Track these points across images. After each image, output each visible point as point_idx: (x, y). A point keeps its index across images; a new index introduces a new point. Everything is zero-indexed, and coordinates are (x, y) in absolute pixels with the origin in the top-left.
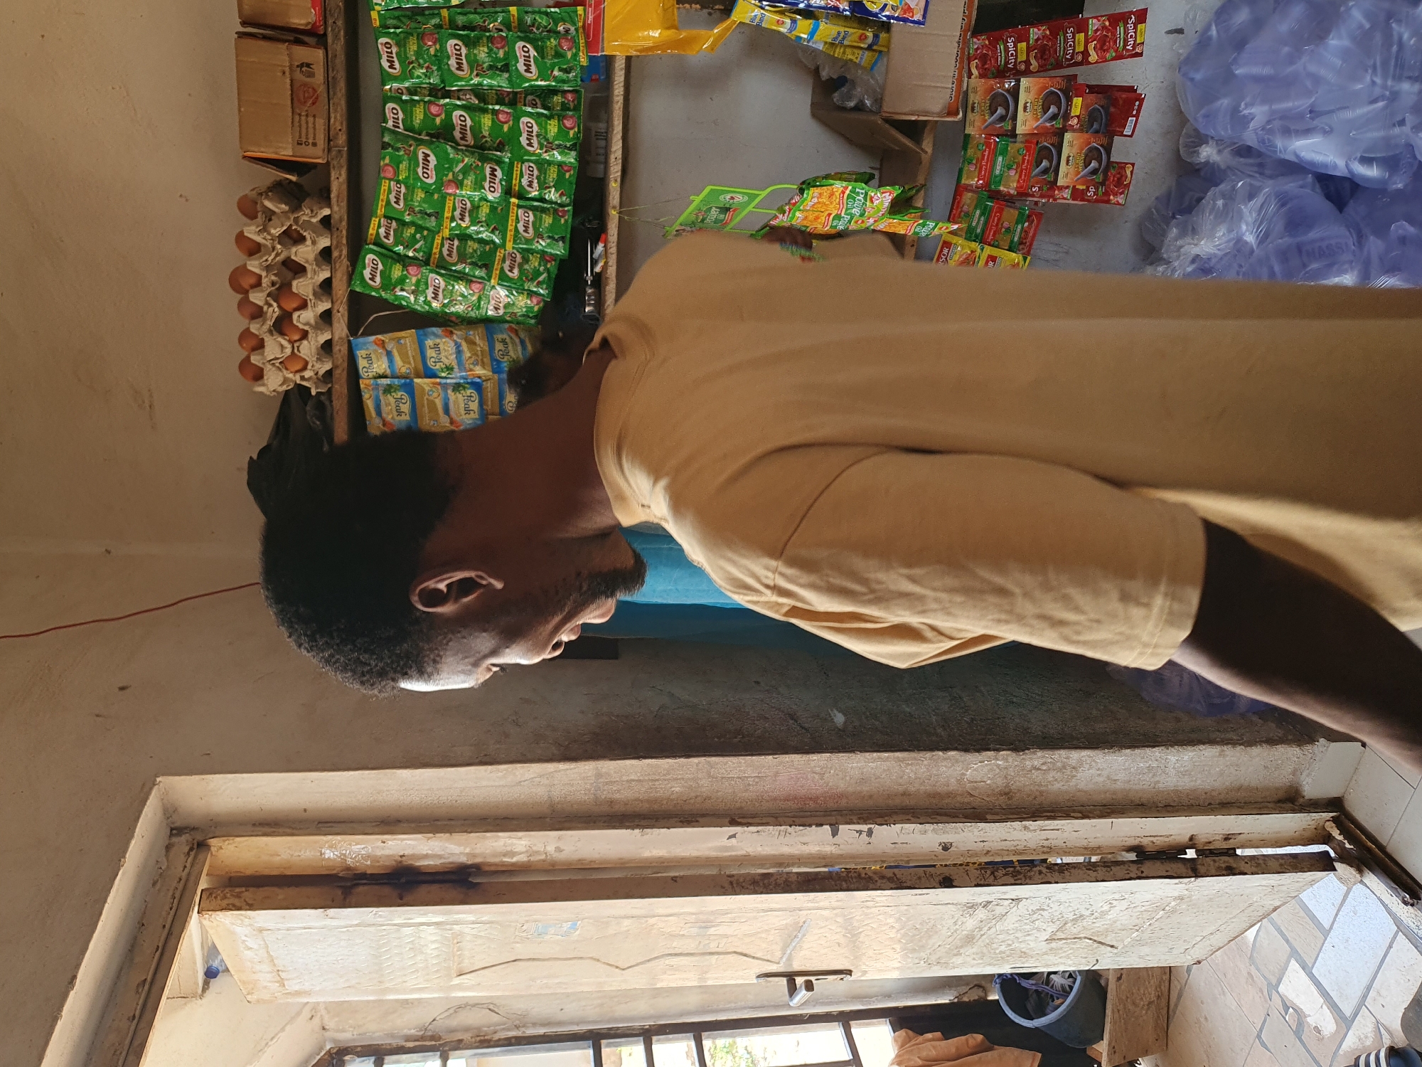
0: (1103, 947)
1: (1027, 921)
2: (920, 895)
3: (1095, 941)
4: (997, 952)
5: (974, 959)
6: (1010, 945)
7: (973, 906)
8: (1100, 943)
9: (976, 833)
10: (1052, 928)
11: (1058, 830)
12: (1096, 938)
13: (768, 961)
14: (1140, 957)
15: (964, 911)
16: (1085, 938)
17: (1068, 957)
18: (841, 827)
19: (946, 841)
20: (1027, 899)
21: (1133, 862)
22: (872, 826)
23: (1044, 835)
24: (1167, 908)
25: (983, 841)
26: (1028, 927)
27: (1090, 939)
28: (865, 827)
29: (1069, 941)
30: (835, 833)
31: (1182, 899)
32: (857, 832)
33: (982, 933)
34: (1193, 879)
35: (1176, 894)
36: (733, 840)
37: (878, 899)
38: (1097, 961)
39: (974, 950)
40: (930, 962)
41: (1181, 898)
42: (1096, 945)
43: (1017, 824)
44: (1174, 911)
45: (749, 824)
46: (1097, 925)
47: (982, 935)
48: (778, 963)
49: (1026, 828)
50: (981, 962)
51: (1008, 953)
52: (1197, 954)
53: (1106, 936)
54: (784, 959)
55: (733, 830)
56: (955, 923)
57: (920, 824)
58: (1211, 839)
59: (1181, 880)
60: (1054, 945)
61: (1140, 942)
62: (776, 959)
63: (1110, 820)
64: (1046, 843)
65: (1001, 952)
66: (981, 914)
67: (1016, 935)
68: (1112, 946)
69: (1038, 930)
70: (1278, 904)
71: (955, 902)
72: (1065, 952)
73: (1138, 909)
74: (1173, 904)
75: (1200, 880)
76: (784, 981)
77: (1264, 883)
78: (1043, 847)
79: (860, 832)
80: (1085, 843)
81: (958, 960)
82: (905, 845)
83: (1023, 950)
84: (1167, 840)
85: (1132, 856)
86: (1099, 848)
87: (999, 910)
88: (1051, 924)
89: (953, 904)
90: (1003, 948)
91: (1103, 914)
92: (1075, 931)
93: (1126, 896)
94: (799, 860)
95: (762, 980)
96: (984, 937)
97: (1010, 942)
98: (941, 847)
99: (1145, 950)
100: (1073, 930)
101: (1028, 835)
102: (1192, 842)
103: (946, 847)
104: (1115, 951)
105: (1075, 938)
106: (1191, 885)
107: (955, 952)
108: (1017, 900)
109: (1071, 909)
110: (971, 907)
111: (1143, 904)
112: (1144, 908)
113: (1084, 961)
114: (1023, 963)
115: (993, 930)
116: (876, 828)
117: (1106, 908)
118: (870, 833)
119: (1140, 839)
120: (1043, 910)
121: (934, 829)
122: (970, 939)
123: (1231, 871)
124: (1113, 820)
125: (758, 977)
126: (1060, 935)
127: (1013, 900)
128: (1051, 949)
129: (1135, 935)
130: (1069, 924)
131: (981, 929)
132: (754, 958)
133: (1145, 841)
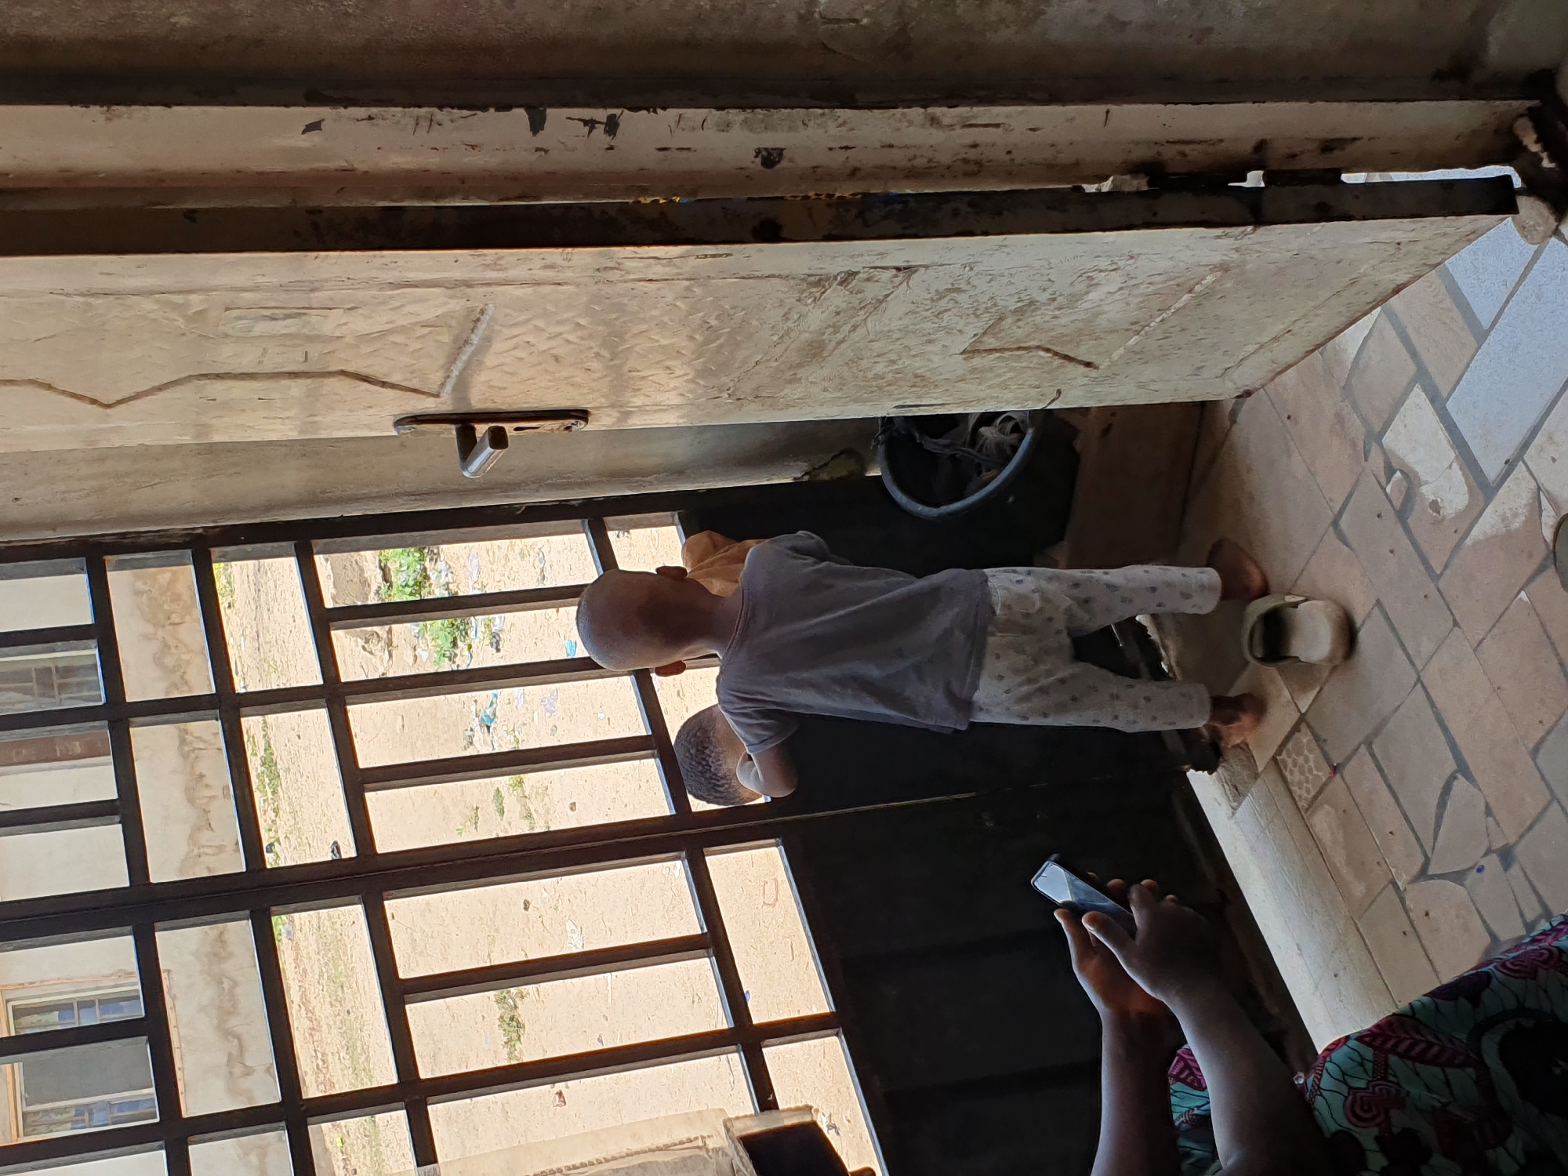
0: (1071, 367)
1: (928, 314)
2: (713, 256)
3: (1056, 354)
4: (870, 375)
5: (825, 390)
6: (893, 362)
7: (820, 282)
8: (1066, 357)
9: (833, 129)
10: (974, 327)
11: (997, 126)
12: (1057, 349)
13: (415, 391)
14: (1141, 385)
15: (803, 291)
16: (1038, 347)
17: (1004, 386)
18: (549, 111)
19: (769, 145)
20: (926, 267)
21: (1139, 194)
22: (617, 111)
23: (971, 135)
24: (1198, 288)
25: (846, 148)
26: (928, 326)
27: (1048, 350)
28: (601, 114)
29: (1007, 354)
30: (537, 125)
31: (1227, 270)
32: (586, 123)
33: (840, 336)
34: (1250, 228)
35: (1216, 258)
36: (315, 137)
37: (629, 264)
38: (1059, 392)
39: (825, 372)
40: (739, 394)
41: (1224, 268)
42: (1057, 361)
43: (916, 113)
44: (1209, 294)
45: (348, 102)
46: (1063, 321)
47: (839, 343)
48: (437, 396)
49: (934, 121)
50: (839, 395)
51: (889, 377)
52: (1244, 378)
53: (1078, 344)
54: (448, 388)
55: (313, 113)
56: (786, 317)
57: (719, 108)
58: (1297, 150)
59: (1228, 230)
60: (977, 361)
61: (1139, 355)
62: (434, 389)
63: (1102, 108)
64: (972, 154)
65: (877, 377)
66: (836, 297)
67: (905, 341)
68: (1088, 365)
69: (949, 331)
70: (1402, 278)
71: (784, 273)
72: (1000, 376)
73: (1142, 289)
74: (1209, 279)
75: (1263, 230)
76: (451, 431)
77: (1383, 236)
78: (965, 161)
79: (591, 124)
80: (1049, 154)
81: (795, 392)
82: (685, 154)
83: (919, 371)
84: (1211, 149)
85: (1141, 184)
86: (1077, 164)
87: (872, 291)
88: (972, 319)
89: (780, 276)
90: (880, 368)
91: (1074, 299)
92: (1019, 333)
93: (1121, 264)
94: (462, 182)
95: (406, 430)
96: (843, 346)
97: (894, 357)
98: (759, 160)
99: (1150, 372)
100: (1015, 331)
101: (936, 136)
102: (1259, 155)
103: (770, 158)
104: (1093, 373)
105: (1019, 348)
106: (1246, 241)
107: (788, 375)
108: (907, 270)
109: (1012, 290)
110: (818, 283)
111: (1153, 279)
112: (1152, 288)
113: (1033, 392)
114: (919, 397)
115: (861, 331)
116: (626, 117)
117: (1081, 286)
118: (612, 126)
119: (1158, 148)
120: (959, 290)
121: (745, 121)
122: (815, 351)
123: (1323, 213)
124: (1112, 107)
125: (399, 422)
126: (990, 342)
127: (898, 269)
128: (974, 370)
129: (1132, 342)
130: (1009, 320)
131: (836, 329)
132: (384, 384)
133: (1169, 152)
